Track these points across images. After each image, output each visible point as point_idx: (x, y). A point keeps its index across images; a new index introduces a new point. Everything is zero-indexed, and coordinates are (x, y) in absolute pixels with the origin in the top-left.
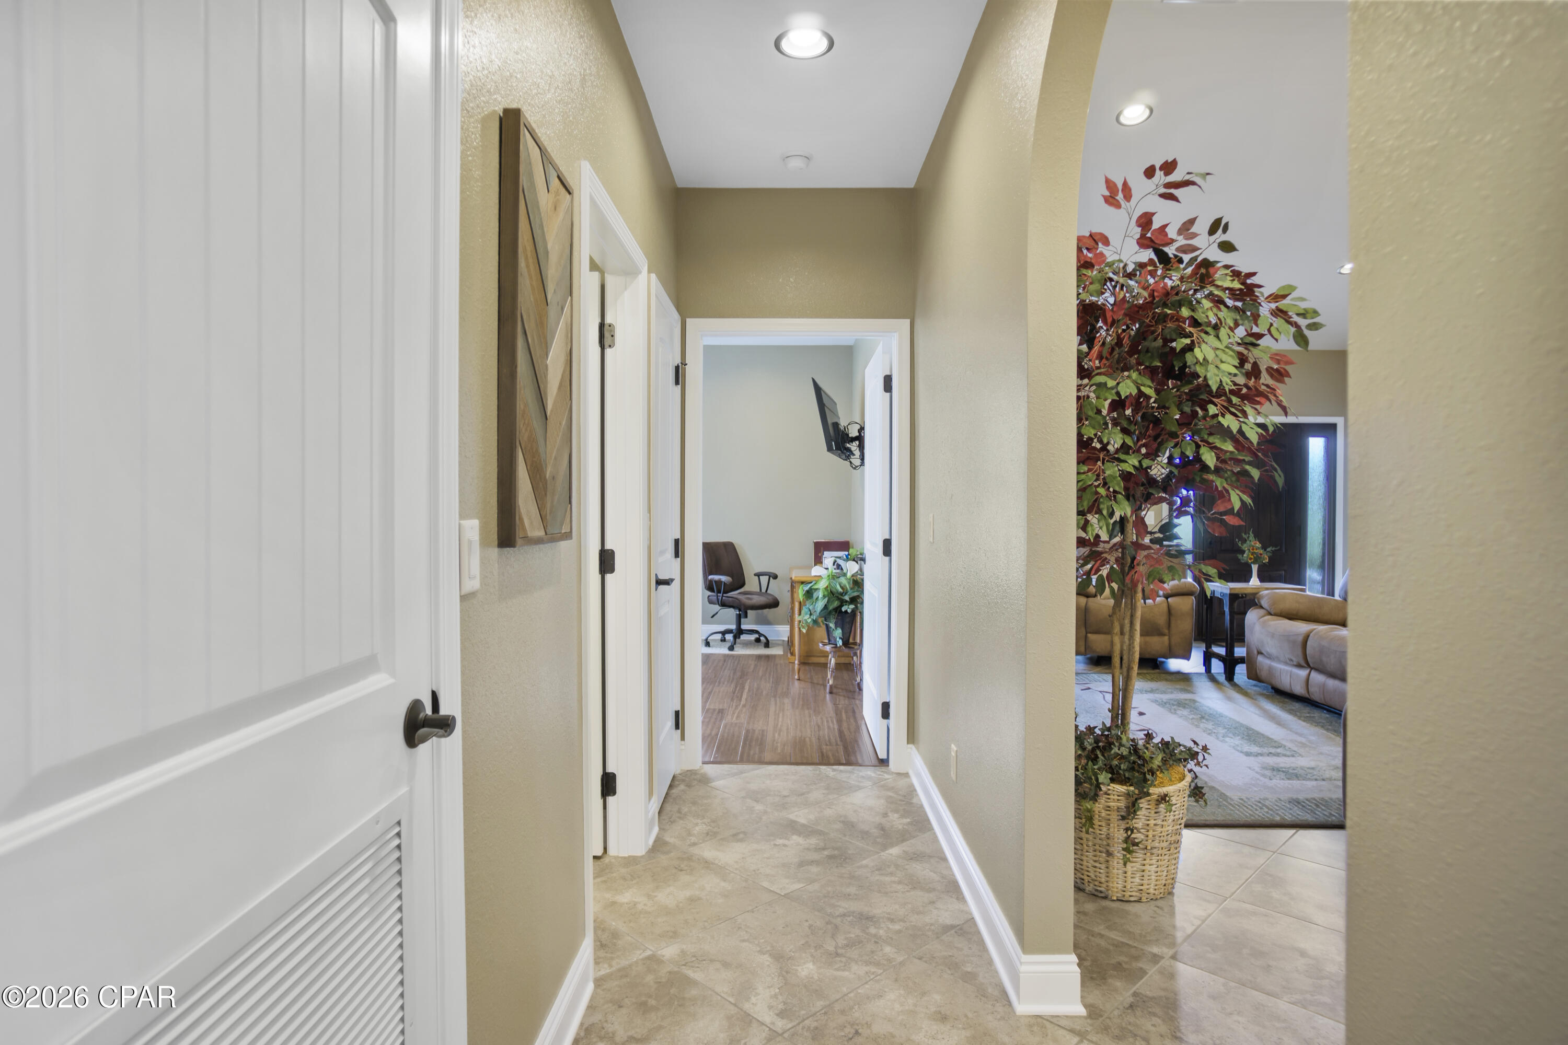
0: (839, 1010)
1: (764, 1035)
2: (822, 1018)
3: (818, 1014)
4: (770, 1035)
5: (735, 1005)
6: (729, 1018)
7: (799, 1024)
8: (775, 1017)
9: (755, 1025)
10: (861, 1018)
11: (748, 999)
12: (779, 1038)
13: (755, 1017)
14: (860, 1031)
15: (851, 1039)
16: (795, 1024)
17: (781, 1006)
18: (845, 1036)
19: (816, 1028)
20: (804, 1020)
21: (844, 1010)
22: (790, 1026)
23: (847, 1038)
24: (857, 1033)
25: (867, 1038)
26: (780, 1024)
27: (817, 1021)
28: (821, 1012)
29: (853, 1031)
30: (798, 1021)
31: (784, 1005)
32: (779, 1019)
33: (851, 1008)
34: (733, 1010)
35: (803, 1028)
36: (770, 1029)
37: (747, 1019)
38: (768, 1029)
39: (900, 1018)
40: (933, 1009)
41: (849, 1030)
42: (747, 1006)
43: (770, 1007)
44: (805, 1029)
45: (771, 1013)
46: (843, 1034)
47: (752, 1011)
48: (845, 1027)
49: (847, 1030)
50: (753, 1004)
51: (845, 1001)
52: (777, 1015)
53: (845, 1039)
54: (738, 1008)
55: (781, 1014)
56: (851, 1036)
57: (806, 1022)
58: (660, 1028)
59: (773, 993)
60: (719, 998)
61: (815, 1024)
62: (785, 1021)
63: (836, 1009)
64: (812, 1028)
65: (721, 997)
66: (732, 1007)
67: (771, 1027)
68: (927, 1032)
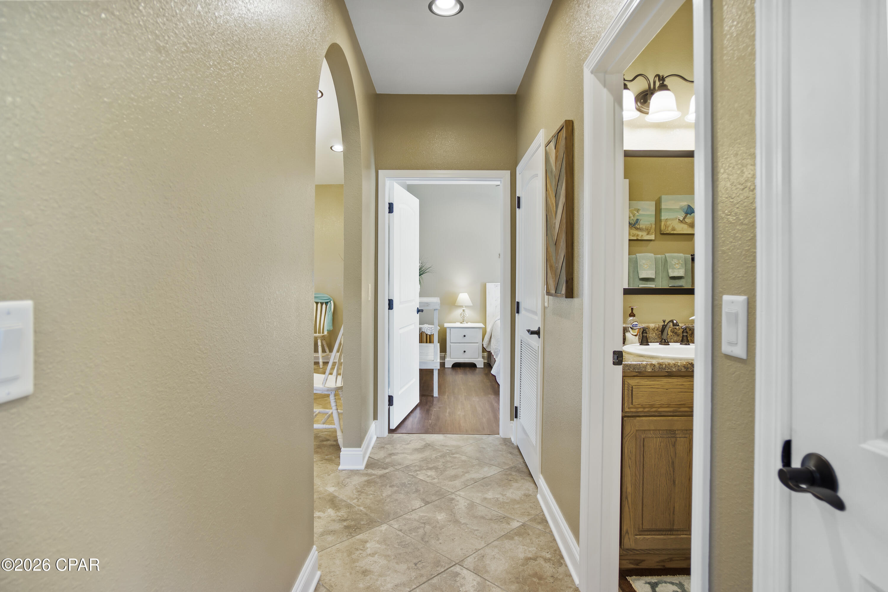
0: (424, 577)
1: (466, 563)
2: (434, 572)
3: (436, 575)
4: (463, 563)
5: (486, 580)
6: (487, 572)
7: (447, 569)
8: (460, 573)
9: (471, 568)
10: (411, 573)
11: (478, 583)
12: (457, 562)
13: (472, 573)
14: (414, 565)
15: (420, 561)
16: (449, 569)
17: (458, 579)
18: (422, 563)
19: (437, 567)
20: (445, 571)
21: (420, 577)
22: (452, 568)
23: (421, 562)
24: (416, 564)
25: (411, 562)
26: (457, 569)
27: (437, 571)
28: (434, 575)
29: (417, 565)
30: (448, 570)
31: (456, 580)
32: (458, 571)
33: (416, 578)
34: (486, 576)
35: (444, 567)
36: (462, 566)
37: (476, 572)
38: (464, 566)
39: (389, 572)
40: (368, 578)
41: (420, 566)
42: (478, 579)
43: (464, 578)
44: (444, 566)
45: (463, 575)
46: (423, 564)
47: (475, 576)
48: (422, 567)
49: (421, 566)
50: (475, 580)
51: (419, 583)
52: (460, 574)
53: (422, 561)
54: (483, 578)
55: (457, 574)
56: (420, 563)
57: (443, 570)
58: (523, 565)
59: (463, 588)
60: (496, 584)
61: (438, 569)
62: (455, 570)
63: (425, 577)
64: (440, 566)
65: (495, 585)
66: (486, 578)
67: (462, 568)
68: (378, 565)
